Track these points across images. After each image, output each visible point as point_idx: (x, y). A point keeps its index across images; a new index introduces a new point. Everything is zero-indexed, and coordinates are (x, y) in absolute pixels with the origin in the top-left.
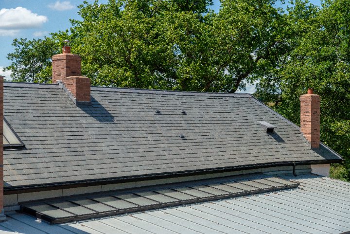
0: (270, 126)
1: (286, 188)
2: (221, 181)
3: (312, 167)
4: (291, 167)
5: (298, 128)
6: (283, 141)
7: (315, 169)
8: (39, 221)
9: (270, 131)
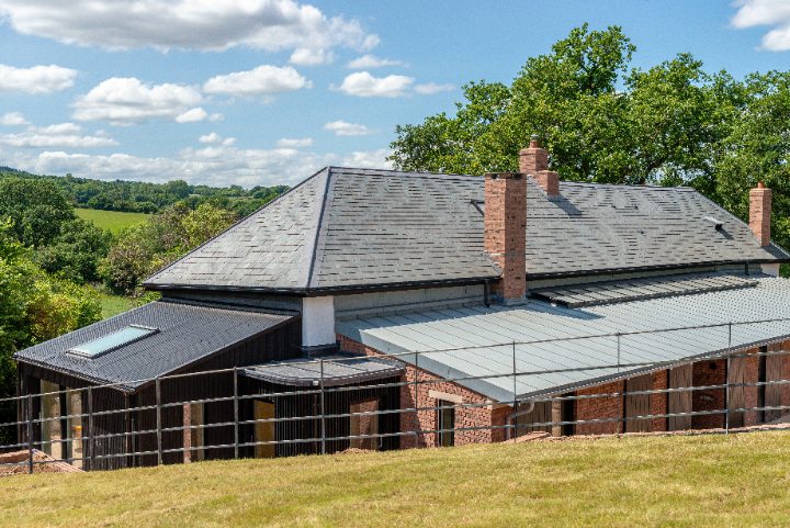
0: (719, 222)
1: (747, 286)
2: (673, 278)
3: (762, 266)
4: (743, 266)
5: (746, 225)
6: (732, 239)
7: (765, 268)
8: (554, 305)
9: (719, 228)
